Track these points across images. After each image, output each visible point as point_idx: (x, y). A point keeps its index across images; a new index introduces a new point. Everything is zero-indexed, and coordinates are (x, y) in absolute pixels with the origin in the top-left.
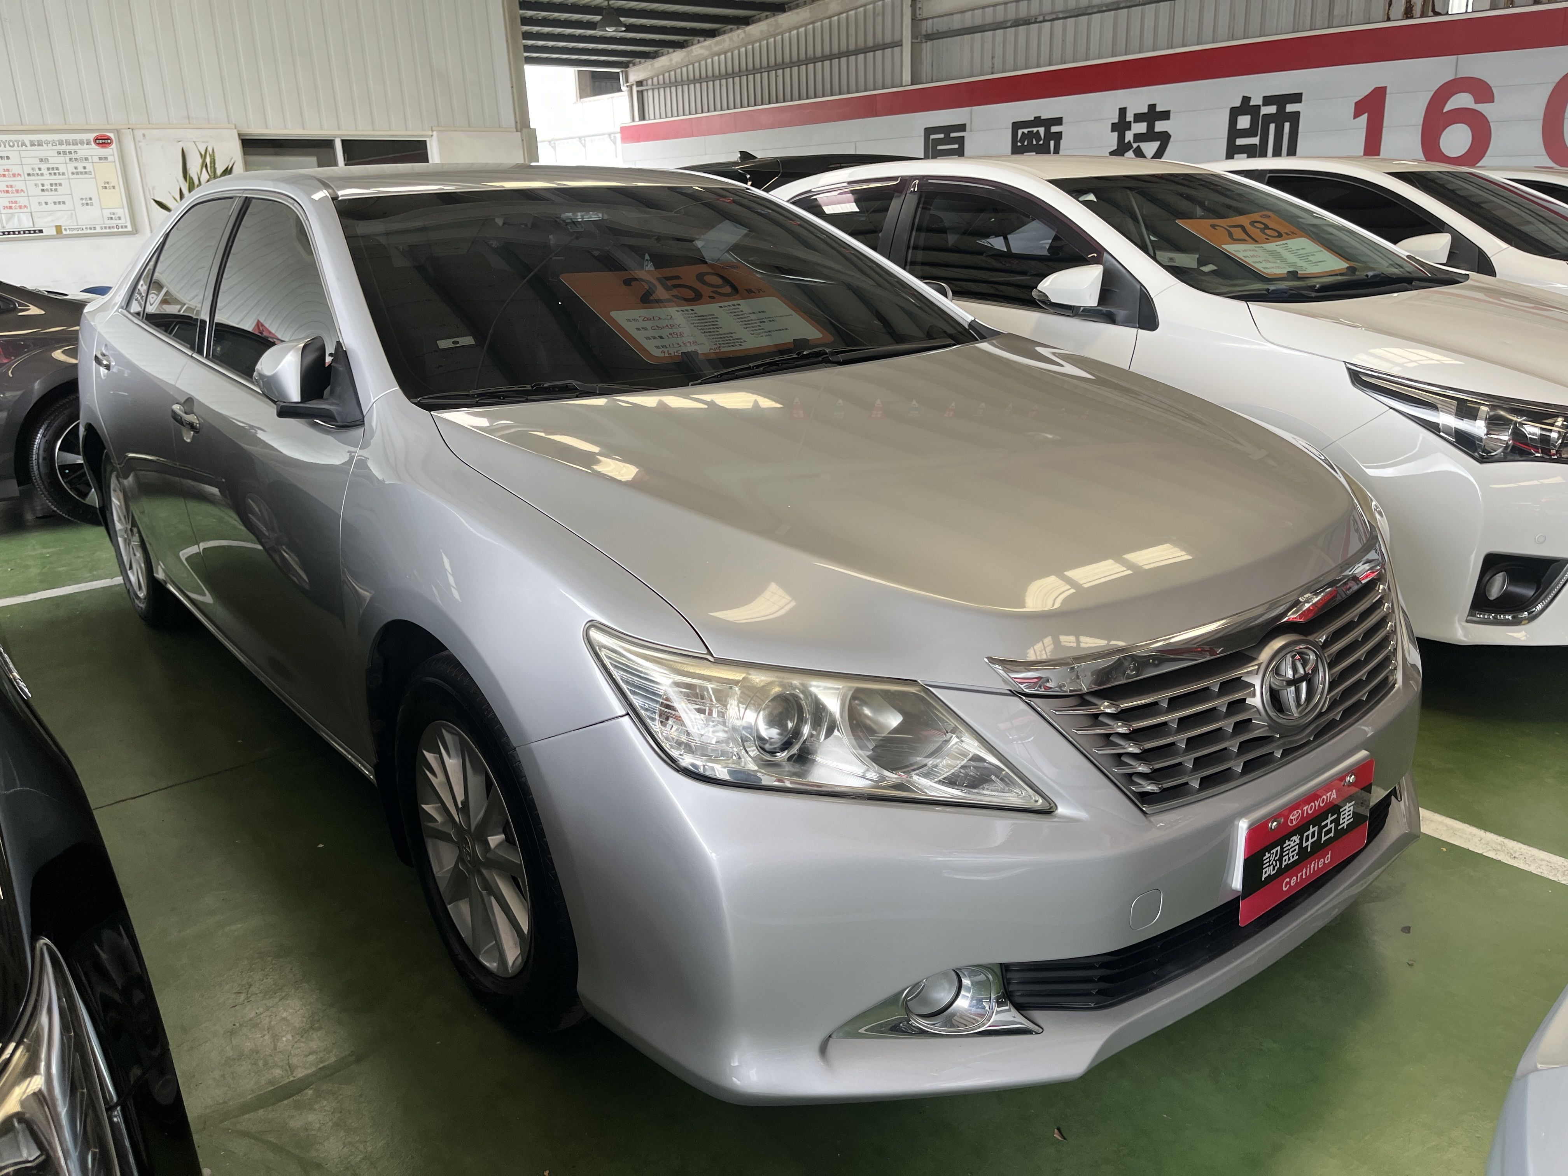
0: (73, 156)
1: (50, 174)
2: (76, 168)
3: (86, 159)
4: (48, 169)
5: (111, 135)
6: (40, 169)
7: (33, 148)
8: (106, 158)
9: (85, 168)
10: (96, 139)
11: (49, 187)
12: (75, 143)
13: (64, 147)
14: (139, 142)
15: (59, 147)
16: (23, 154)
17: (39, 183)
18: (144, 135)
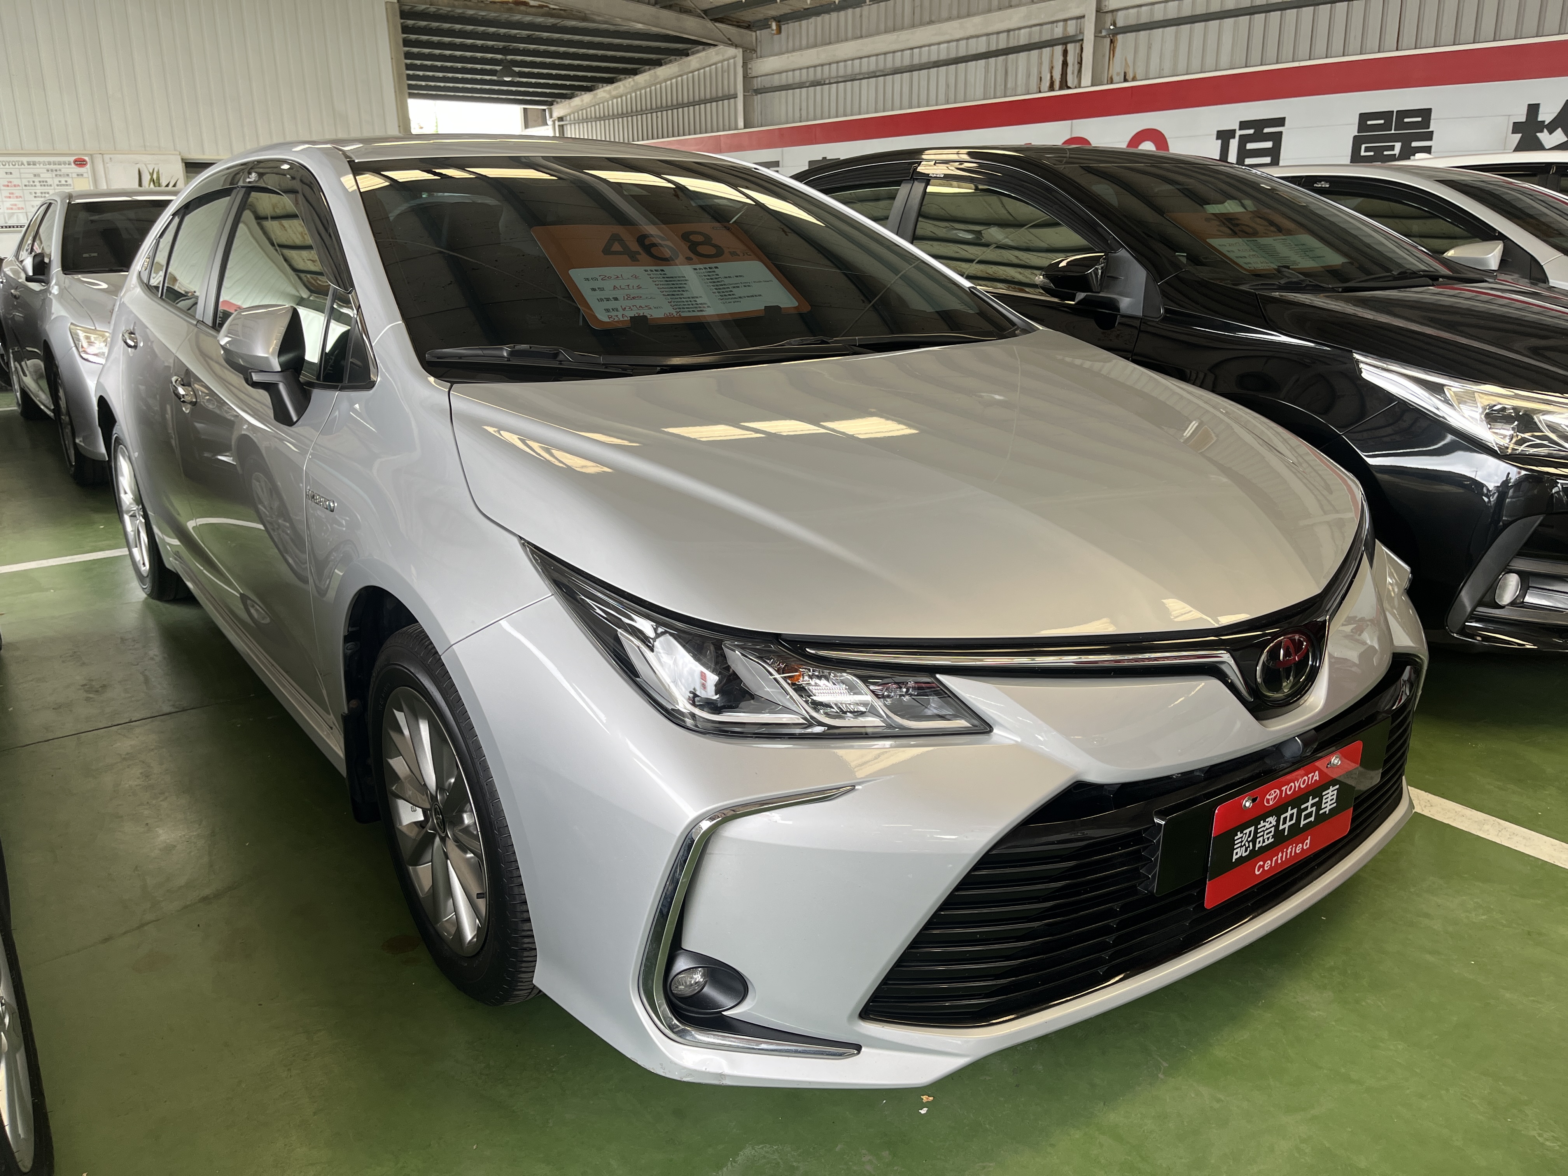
0: (58, 173)
1: (41, 185)
2: (60, 182)
3: (68, 175)
4: (40, 182)
5: (86, 158)
6: (34, 182)
7: (29, 166)
8: (82, 175)
9: (66, 181)
10: (75, 161)
11: (40, 195)
12: (60, 164)
13: (52, 167)
14: (107, 163)
15: (48, 166)
16: (22, 171)
17: (33, 191)
18: (111, 158)
